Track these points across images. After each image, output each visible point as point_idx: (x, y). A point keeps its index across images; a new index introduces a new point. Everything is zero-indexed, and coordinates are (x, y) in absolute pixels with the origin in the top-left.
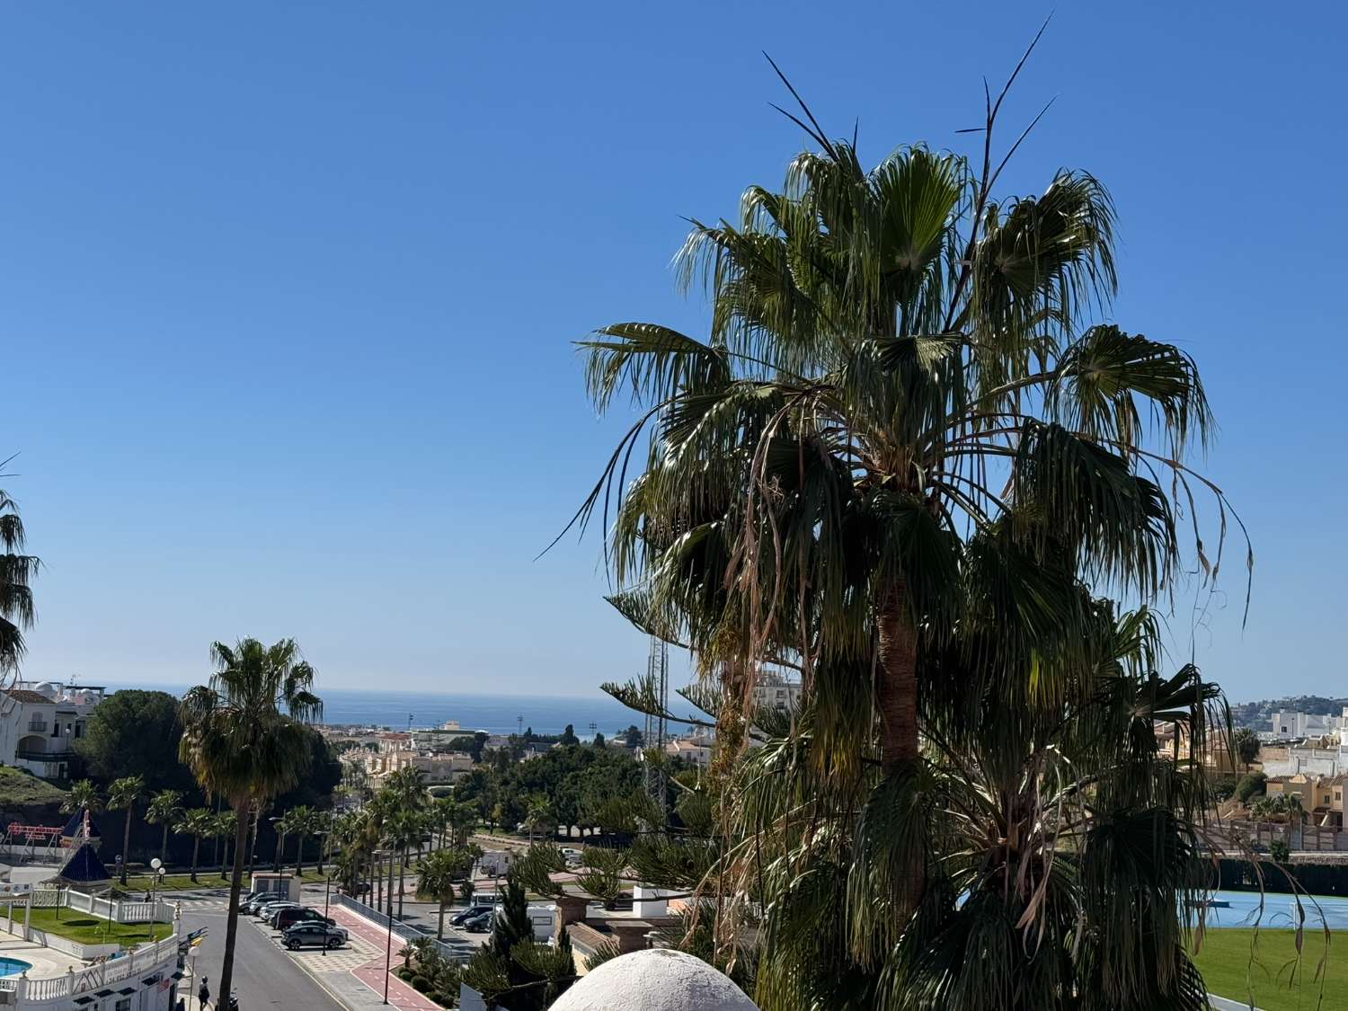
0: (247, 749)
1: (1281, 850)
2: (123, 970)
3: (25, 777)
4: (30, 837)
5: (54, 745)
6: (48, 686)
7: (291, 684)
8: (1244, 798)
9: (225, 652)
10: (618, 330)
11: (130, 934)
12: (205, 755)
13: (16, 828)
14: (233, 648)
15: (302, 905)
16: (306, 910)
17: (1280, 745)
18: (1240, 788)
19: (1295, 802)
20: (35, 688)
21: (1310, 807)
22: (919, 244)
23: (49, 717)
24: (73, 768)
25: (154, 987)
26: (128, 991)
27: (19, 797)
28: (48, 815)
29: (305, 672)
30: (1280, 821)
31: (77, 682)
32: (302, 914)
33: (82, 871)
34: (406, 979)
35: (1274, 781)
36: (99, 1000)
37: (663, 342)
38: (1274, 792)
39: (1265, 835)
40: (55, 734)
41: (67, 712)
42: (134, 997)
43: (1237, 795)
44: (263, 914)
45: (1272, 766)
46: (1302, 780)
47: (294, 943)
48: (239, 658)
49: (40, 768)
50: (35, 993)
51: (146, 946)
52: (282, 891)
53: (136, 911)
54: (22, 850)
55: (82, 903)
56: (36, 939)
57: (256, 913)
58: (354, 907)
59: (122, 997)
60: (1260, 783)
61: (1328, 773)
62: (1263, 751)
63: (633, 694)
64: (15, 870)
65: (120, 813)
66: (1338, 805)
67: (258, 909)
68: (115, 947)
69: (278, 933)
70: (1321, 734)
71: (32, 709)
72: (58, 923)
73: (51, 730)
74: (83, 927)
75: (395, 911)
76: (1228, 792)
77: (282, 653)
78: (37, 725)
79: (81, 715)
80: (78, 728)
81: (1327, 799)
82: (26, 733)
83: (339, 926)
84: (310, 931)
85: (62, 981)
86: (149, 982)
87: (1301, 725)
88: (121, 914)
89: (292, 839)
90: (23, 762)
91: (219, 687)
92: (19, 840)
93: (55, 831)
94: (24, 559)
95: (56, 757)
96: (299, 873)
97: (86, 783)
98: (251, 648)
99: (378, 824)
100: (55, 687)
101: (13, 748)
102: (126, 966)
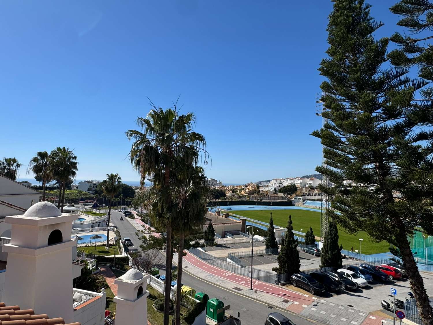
0: (111, 189)
1: (261, 200)
2: (99, 219)
3: (89, 193)
4: (88, 202)
5: (93, 189)
6: (92, 181)
7: (118, 179)
8: (257, 193)
9: (108, 175)
10: (130, 131)
11: (100, 215)
12: (105, 189)
13: (86, 201)
14: (109, 175)
15: (128, 210)
16: (128, 211)
17: (262, 186)
18: (257, 192)
19: (263, 194)
20: (90, 181)
21: (265, 194)
22: (170, 121)
23: (92, 185)
24: (96, 192)
25: (104, 222)
26: (100, 222)
27: (88, 196)
28: (92, 199)
29: (120, 178)
30: (261, 196)
31: (96, 180)
32: (128, 212)
33: (95, 206)
34: (141, 220)
35: (261, 191)
36: (95, 224)
37: (137, 133)
38: (261, 192)
39: (260, 198)
40: (93, 187)
41: (95, 184)
42: (101, 223)
43: (256, 193)
44: (122, 212)
45: (261, 189)
46: (264, 191)
47: (126, 216)
48: (110, 176)
49: (91, 192)
50: (86, 223)
51: (103, 216)
52: (125, 209)
53: (102, 212)
54: (87, 204)
55: (94, 211)
56: (87, 216)
57: (121, 212)
58: (136, 211)
59: (99, 223)
60: (259, 191)
61: (268, 190)
62: (260, 187)
63: (151, 180)
64: (86, 206)
65: (102, 198)
66: (269, 194)
67: (122, 211)
68: (98, 217)
69: (124, 215)
70: (267, 185)
71: (90, 184)
72: (91, 213)
73: (92, 187)
74: (94, 214)
75: (141, 211)
76: (255, 193)
77: (116, 175)
78: (90, 186)
79: (97, 185)
80: (96, 187)
81: (267, 193)
82: (89, 187)
83: (133, 213)
84: (128, 214)
85: (90, 221)
86: (103, 221)
87: (265, 184)
88: (100, 212)
89: (127, 202)
90: (88, 191)
91: (108, 180)
92: (87, 202)
93: (92, 201)
94: (77, 162)
95: (93, 191)
96: (128, 206)
97: (97, 194)
98: (112, 175)
99: (138, 199)
100: (93, 181)
101: (87, 189)
102: (100, 219)
